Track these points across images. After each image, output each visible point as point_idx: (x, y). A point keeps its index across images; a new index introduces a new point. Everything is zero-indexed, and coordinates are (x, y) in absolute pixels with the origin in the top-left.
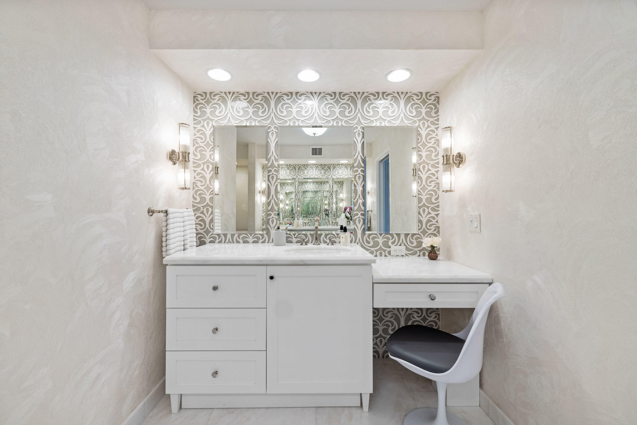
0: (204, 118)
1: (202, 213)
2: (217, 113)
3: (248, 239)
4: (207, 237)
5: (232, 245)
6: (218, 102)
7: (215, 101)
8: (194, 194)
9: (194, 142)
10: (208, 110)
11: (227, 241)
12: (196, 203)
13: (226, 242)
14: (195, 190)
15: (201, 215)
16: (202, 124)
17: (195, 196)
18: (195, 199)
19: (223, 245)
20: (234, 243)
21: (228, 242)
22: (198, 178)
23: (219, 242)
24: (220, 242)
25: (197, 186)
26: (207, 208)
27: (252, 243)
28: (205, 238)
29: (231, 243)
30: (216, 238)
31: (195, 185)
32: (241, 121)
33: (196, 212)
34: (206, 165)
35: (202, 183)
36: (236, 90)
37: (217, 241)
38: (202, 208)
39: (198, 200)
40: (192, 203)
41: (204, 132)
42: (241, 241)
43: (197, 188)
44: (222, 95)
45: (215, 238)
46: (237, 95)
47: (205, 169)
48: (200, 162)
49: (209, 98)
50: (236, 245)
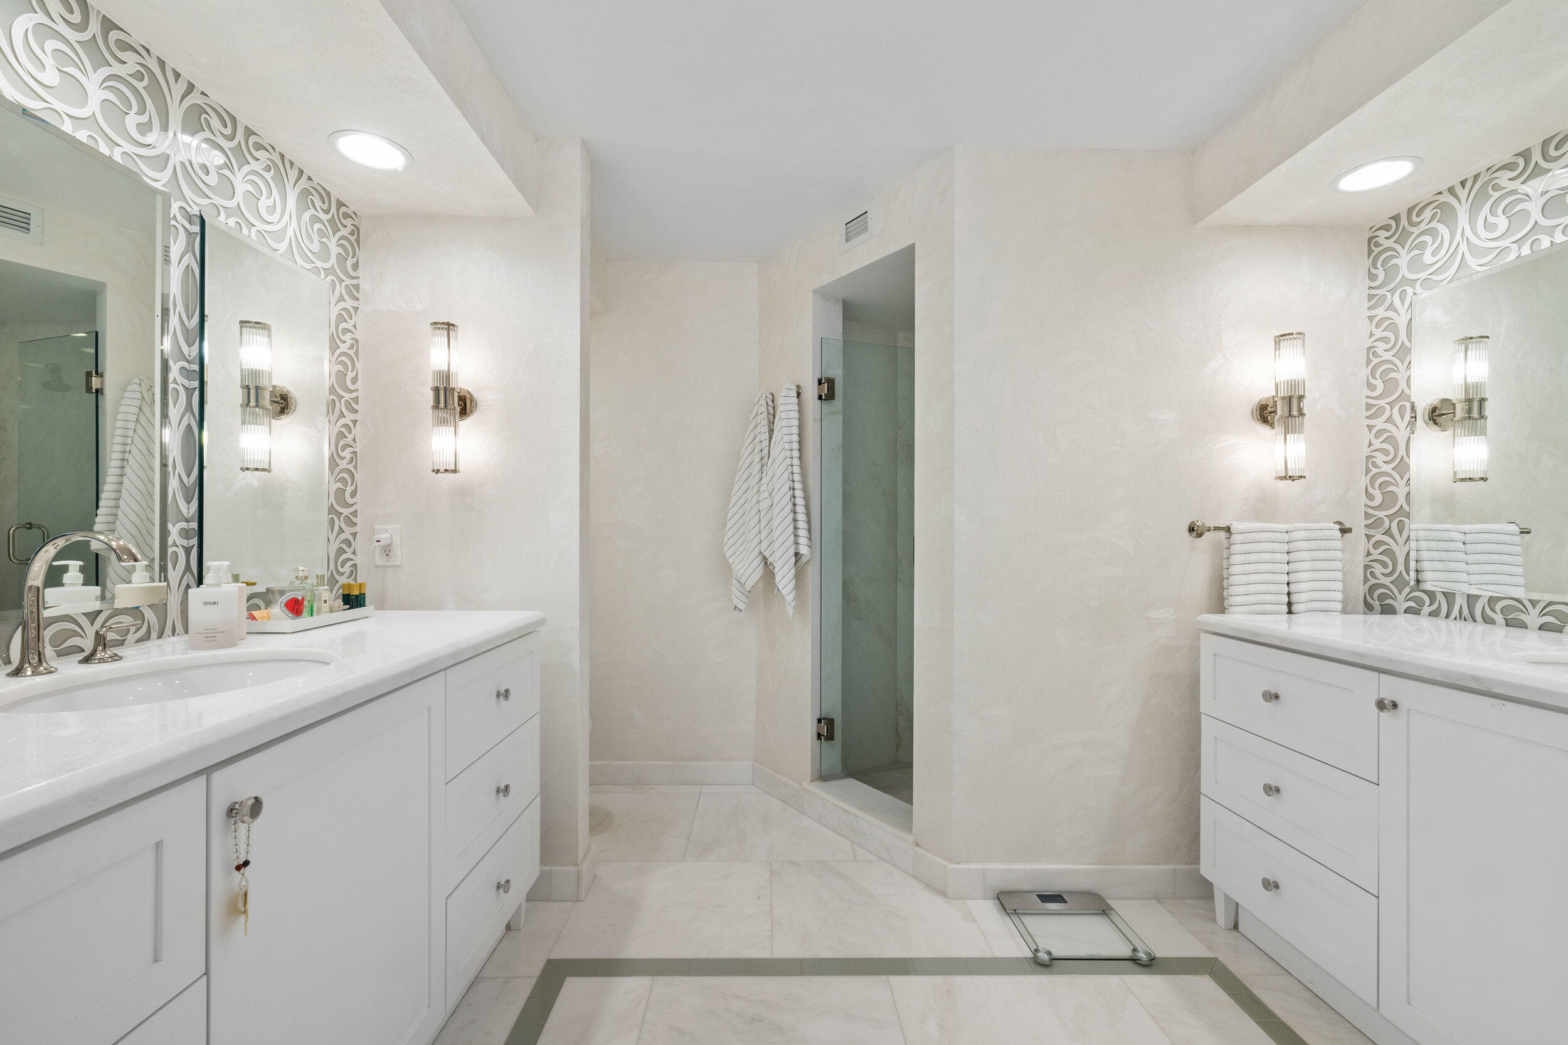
0: (1392, 285)
1: (1388, 532)
2: (1428, 258)
3: (1522, 617)
4: (1401, 598)
5: (1469, 626)
6: (1430, 226)
7: (1423, 227)
8: (1369, 485)
9: (1368, 354)
10: (1403, 261)
11: (1455, 612)
12: (1371, 507)
13: (1453, 616)
14: (1370, 475)
15: (1386, 538)
16: (1387, 303)
17: (1370, 489)
18: (1370, 496)
19: (1441, 623)
20: (1474, 620)
21: (1458, 617)
22: (1377, 443)
23: (1430, 615)
24: (1434, 614)
25: (1375, 465)
26: (1400, 521)
27: (1539, 629)
28: (1395, 599)
29: (1465, 620)
30: (1424, 602)
31: (1370, 463)
32: (1502, 250)
33: (1371, 532)
34: (1398, 406)
35: (1386, 456)
36: (1480, 166)
37: (1426, 610)
38: (1386, 520)
39: (1379, 499)
40: (1363, 508)
41: (1393, 321)
42: (1499, 618)
43: (1375, 471)
44: (1442, 200)
45: (1421, 603)
46: (1487, 179)
47: (1396, 416)
48: (1382, 402)
49: (1406, 225)
50: (1480, 628)
